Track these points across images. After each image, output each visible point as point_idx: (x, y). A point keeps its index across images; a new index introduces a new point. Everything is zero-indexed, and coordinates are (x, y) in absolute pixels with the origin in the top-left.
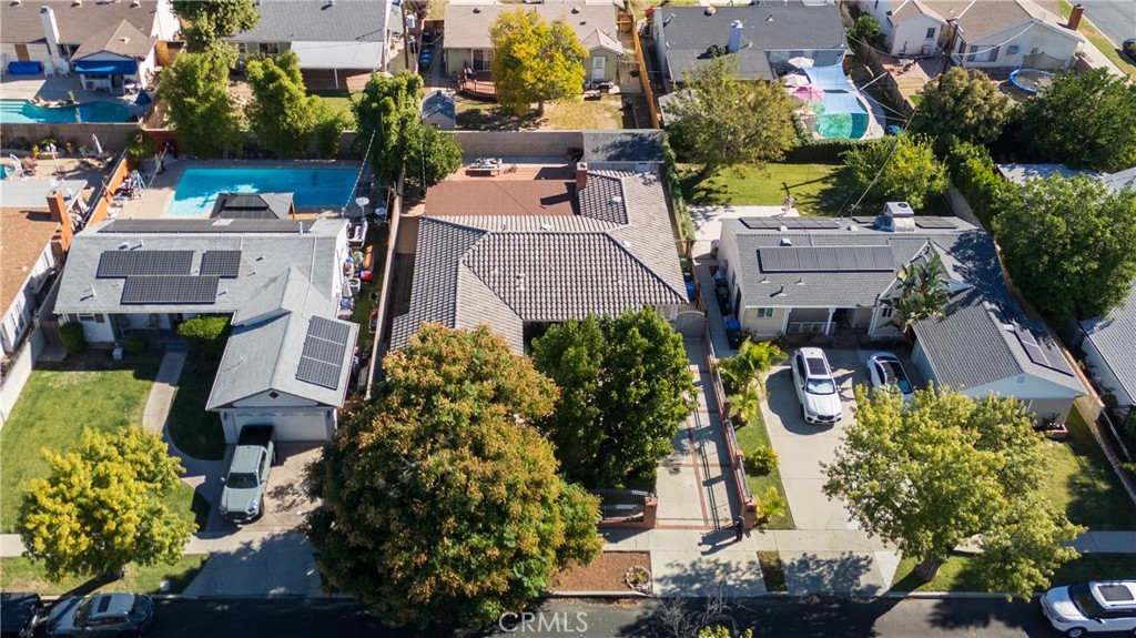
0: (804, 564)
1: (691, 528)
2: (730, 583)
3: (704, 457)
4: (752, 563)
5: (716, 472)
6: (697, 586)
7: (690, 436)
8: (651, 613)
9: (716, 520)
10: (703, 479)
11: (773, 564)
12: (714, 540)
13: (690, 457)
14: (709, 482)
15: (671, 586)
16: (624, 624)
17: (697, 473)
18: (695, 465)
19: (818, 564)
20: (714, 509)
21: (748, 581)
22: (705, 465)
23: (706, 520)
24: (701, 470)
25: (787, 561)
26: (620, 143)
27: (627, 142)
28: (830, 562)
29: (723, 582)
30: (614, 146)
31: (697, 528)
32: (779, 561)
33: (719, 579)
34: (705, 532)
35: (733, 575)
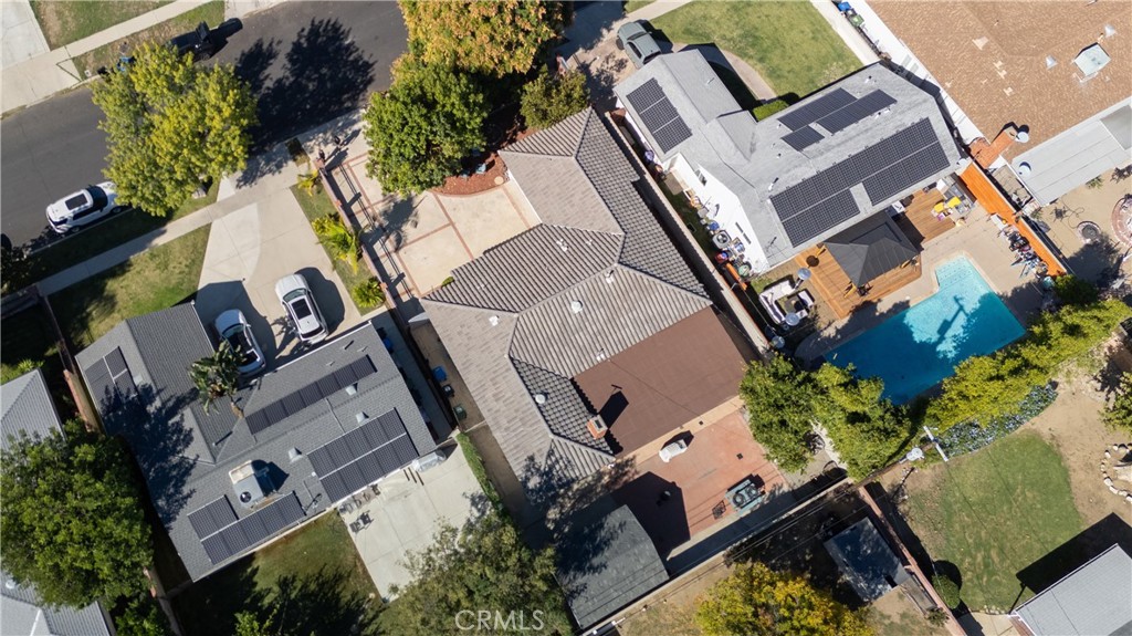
0: (279, 166)
1: (357, 158)
2: (321, 135)
3: (368, 216)
4: (311, 152)
5: (355, 208)
6: (340, 124)
7: (384, 230)
8: (361, 97)
9: (343, 171)
10: (362, 198)
11: (299, 158)
12: (340, 157)
13: (377, 211)
14: (357, 197)
15: (355, 117)
16: (373, 84)
17: (368, 201)
18: (371, 206)
19: (270, 171)
20: (347, 178)
21: (311, 140)
22: (364, 209)
23: (350, 168)
24: (366, 205)
25: (291, 163)
26: (603, 549)
27: (595, 554)
28: (263, 174)
29: (325, 133)
30: (607, 543)
31: (353, 160)
32: (295, 160)
33: (328, 134)
34: (347, 159)
35: (320, 140)
